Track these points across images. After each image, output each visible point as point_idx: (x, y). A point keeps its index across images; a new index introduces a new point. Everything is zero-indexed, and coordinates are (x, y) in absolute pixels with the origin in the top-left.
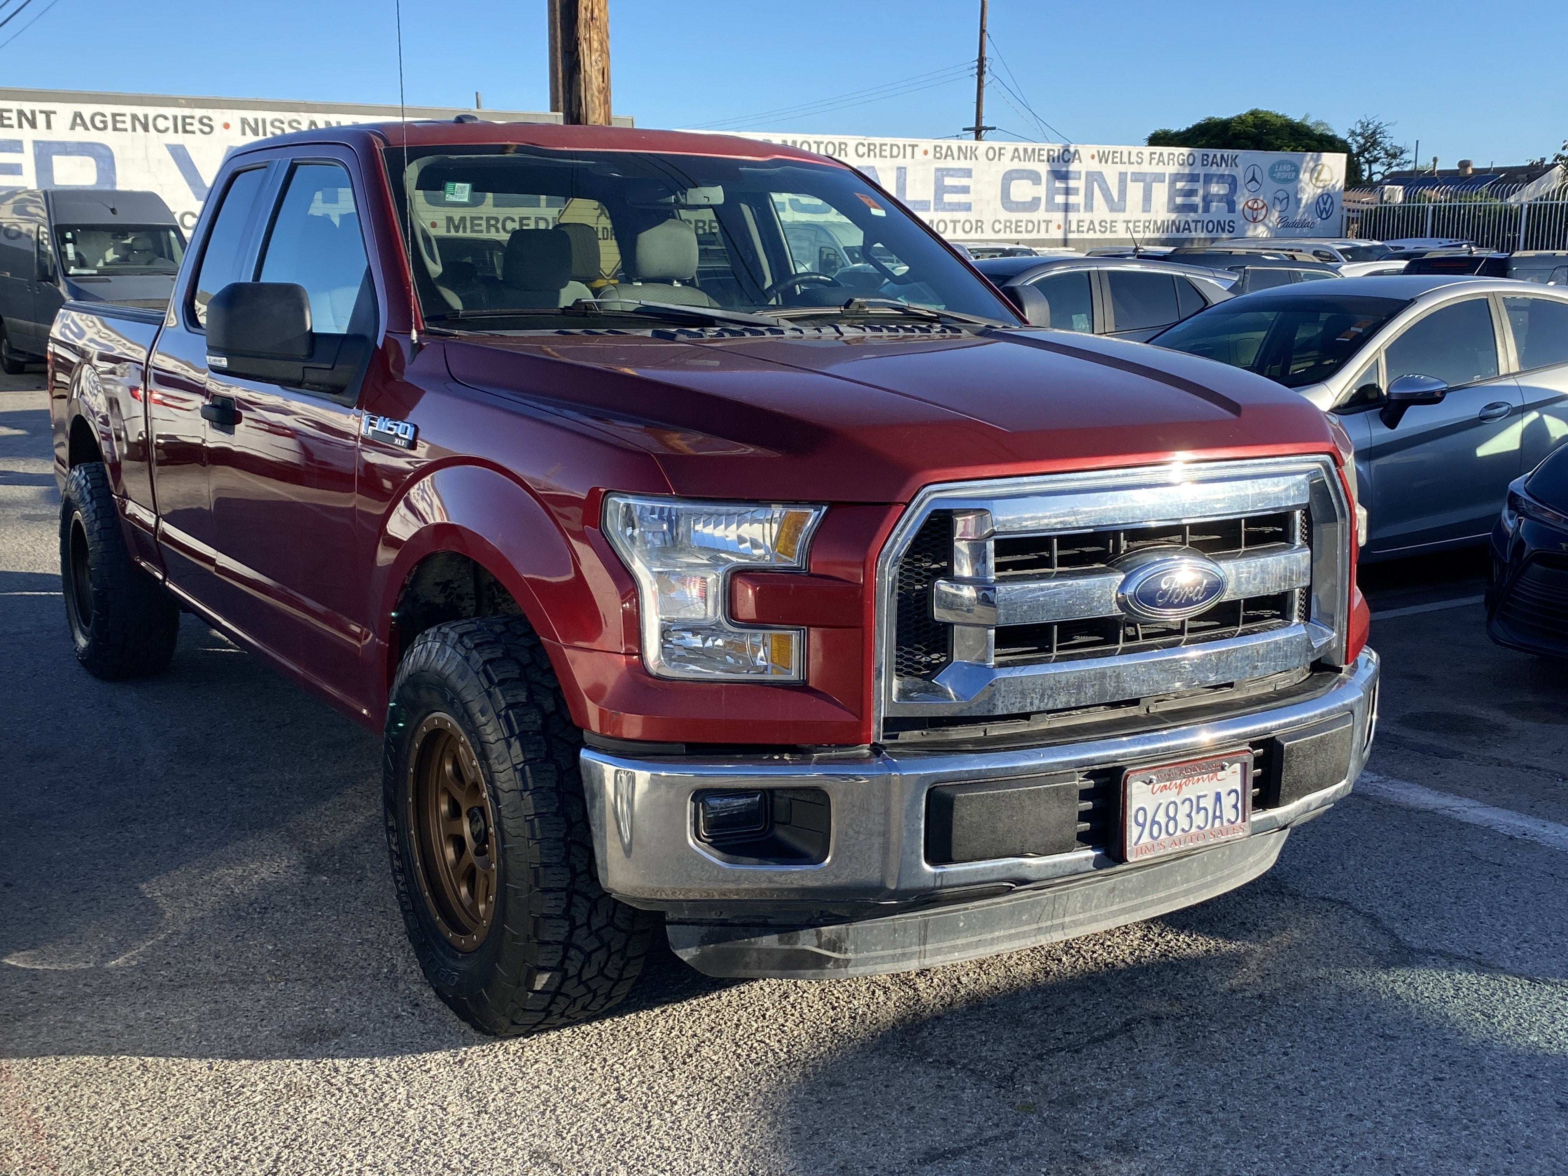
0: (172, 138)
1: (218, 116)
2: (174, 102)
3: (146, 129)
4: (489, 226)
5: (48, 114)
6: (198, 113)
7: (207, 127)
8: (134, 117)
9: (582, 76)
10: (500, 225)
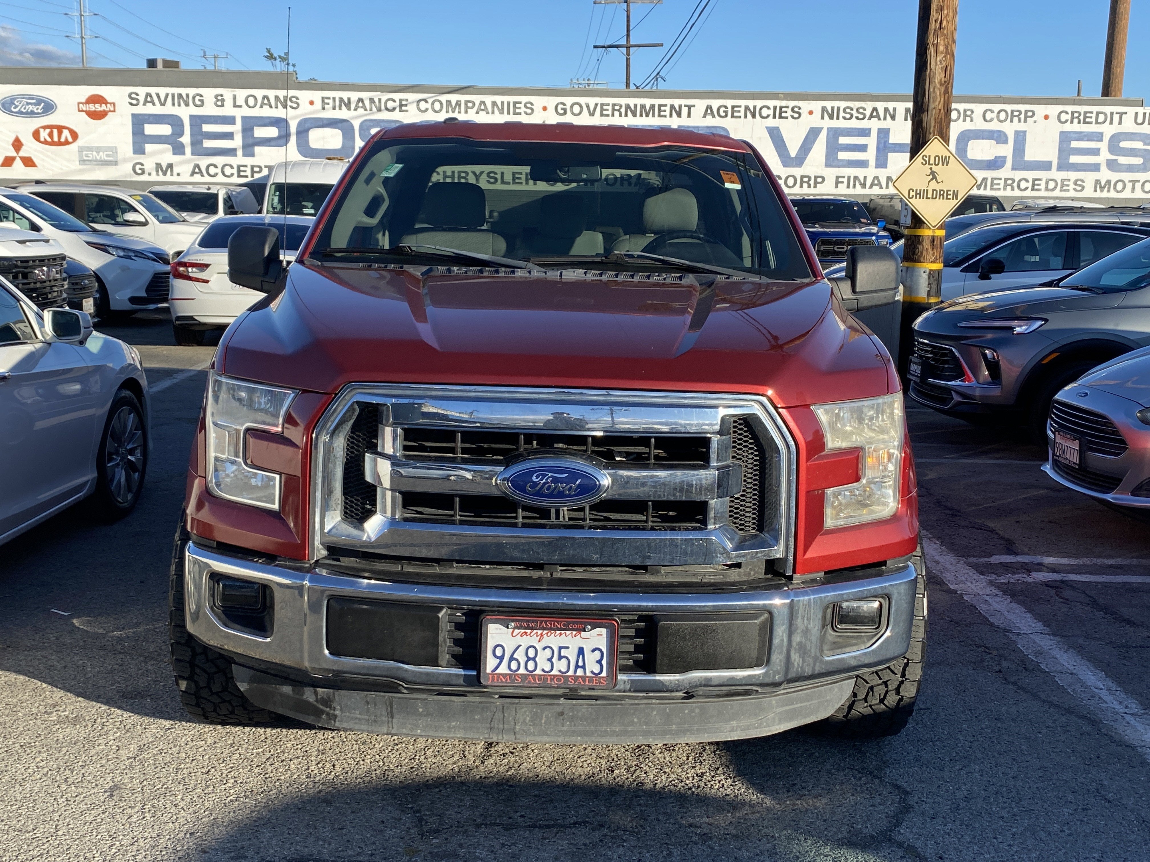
0: (771, 122)
1: (805, 106)
2: (775, 96)
3: (754, 116)
4: (1006, 185)
5: (689, 107)
6: (792, 103)
7: (797, 113)
8: (747, 108)
9: (928, 73)
10: (1015, 185)
